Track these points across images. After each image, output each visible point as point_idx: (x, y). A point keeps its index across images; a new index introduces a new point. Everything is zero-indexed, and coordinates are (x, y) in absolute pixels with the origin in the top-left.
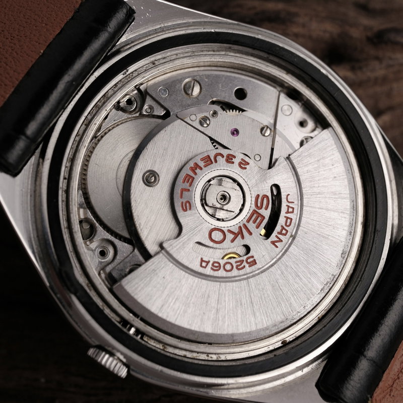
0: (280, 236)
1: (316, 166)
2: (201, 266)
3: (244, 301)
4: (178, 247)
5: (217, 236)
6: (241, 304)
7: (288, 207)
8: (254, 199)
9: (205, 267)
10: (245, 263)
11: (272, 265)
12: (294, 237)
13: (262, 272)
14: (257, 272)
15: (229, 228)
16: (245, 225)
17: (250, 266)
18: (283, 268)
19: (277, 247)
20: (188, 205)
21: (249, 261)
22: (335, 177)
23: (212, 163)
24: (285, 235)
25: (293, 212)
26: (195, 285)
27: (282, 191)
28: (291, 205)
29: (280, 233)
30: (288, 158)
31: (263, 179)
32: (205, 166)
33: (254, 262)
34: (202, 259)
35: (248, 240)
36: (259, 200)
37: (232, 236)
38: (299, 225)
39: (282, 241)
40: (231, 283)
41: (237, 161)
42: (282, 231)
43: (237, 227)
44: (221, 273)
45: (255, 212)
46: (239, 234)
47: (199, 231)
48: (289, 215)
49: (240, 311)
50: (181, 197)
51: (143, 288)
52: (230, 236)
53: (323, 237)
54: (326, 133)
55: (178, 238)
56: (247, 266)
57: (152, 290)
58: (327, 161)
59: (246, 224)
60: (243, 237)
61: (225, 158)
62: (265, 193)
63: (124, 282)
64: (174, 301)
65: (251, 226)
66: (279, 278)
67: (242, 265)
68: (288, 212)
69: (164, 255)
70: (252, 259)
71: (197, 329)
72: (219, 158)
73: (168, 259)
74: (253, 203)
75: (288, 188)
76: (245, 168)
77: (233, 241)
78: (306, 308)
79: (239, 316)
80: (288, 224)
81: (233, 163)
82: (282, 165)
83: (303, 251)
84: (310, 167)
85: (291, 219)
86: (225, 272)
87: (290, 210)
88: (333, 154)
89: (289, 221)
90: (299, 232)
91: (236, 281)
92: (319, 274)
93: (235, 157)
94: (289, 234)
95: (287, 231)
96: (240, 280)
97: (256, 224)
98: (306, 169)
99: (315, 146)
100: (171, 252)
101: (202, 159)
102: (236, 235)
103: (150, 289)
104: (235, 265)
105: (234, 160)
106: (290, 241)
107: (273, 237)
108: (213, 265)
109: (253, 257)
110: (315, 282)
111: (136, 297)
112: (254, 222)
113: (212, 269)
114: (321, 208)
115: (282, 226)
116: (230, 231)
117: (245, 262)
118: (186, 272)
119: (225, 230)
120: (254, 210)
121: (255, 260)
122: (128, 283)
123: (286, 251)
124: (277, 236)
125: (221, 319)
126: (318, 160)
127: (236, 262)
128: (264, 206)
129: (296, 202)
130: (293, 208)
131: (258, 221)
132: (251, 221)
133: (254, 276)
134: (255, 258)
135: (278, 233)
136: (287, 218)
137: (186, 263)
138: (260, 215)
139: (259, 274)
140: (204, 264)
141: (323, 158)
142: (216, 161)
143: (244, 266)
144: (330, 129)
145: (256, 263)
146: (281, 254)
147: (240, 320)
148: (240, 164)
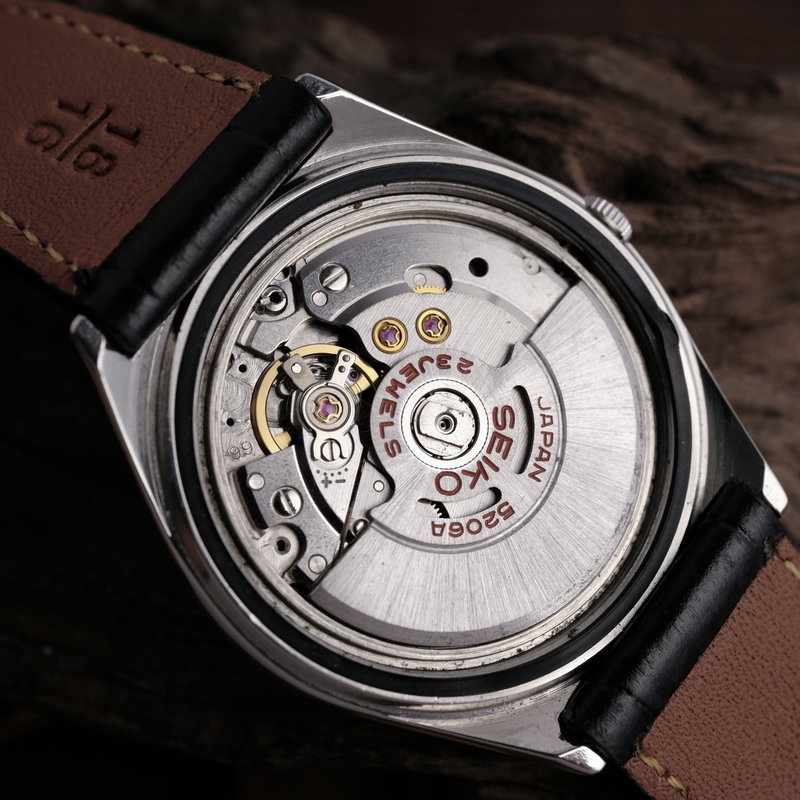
0: (540, 463)
1: (572, 345)
2: (434, 534)
3: (508, 572)
4: (394, 513)
5: (448, 483)
6: (504, 578)
7: (544, 416)
8: (490, 416)
9: (441, 535)
10: (497, 516)
11: (538, 510)
12: (560, 460)
13: (525, 523)
14: (517, 524)
15: (464, 468)
16: (485, 458)
17: (505, 519)
18: (554, 510)
19: (539, 480)
20: (395, 445)
21: (502, 510)
22: (603, 356)
23: (418, 374)
24: (547, 459)
25: (552, 423)
26: (431, 565)
27: (529, 394)
28: (546, 413)
29: (540, 459)
30: (527, 341)
31: (498, 382)
32: (409, 381)
33: (511, 511)
34: (433, 523)
35: (495, 480)
36: (499, 415)
37: (470, 479)
38: (564, 441)
39: (544, 470)
40: (483, 550)
41: (454, 363)
42: (541, 454)
43: (475, 462)
44: (466, 537)
45: (495, 435)
46: (480, 472)
47: (421, 481)
48: (547, 429)
49: (504, 589)
50: (383, 436)
51: (355, 587)
52: (467, 480)
53: (603, 450)
54: (576, 291)
55: (392, 500)
56: (501, 518)
57: (369, 586)
58: (586, 334)
59: (487, 456)
60: (486, 477)
61: (435, 362)
62: (506, 403)
63: (326, 584)
64: (404, 595)
65: (495, 457)
66: (551, 525)
67: (495, 520)
68: (544, 425)
69: (375, 529)
70: (506, 508)
71: (448, 630)
72: (427, 364)
73: (383, 534)
74: (491, 421)
75: (538, 389)
76: (469, 372)
77: (472, 486)
78: (599, 561)
79: (505, 595)
80: (548, 442)
81: (449, 367)
82: (521, 355)
83: (578, 478)
84: (564, 349)
85: (552, 434)
86: (470, 535)
87: (548, 420)
88: (594, 322)
89: (548, 437)
90: (567, 452)
91: (490, 545)
92: (609, 508)
93: (450, 358)
94: (553, 457)
95: (549, 454)
96: (495, 542)
97: (502, 452)
98: (557, 353)
99: (564, 315)
100: (386, 523)
101: (402, 372)
102: (475, 476)
103: (366, 585)
104: (483, 522)
105: (449, 362)
106: (556, 467)
107: (531, 468)
108: (451, 528)
109: (507, 503)
110: (605, 521)
111: (348, 602)
112: (498, 450)
113: (451, 535)
114: (592, 408)
115: (540, 448)
116: (465, 472)
117: (497, 514)
118: (414, 548)
119: (458, 471)
120: (495, 433)
121: (511, 508)
122: (331, 585)
123: (554, 483)
124: (535, 465)
125: (479, 606)
126: (573, 336)
127: (484, 517)
128: (508, 423)
129: (553, 407)
130: (551, 417)
131: (504, 447)
132: (494, 450)
133: (513, 532)
134: (510, 504)
135: (537, 459)
136: (545, 434)
137: (408, 533)
138: (504, 438)
139: (520, 527)
140: (438, 530)
141: (580, 331)
142: (423, 370)
143: (498, 520)
144: (581, 283)
145: (514, 512)
146: (547, 490)
147: (507, 602)
148: (459, 367)
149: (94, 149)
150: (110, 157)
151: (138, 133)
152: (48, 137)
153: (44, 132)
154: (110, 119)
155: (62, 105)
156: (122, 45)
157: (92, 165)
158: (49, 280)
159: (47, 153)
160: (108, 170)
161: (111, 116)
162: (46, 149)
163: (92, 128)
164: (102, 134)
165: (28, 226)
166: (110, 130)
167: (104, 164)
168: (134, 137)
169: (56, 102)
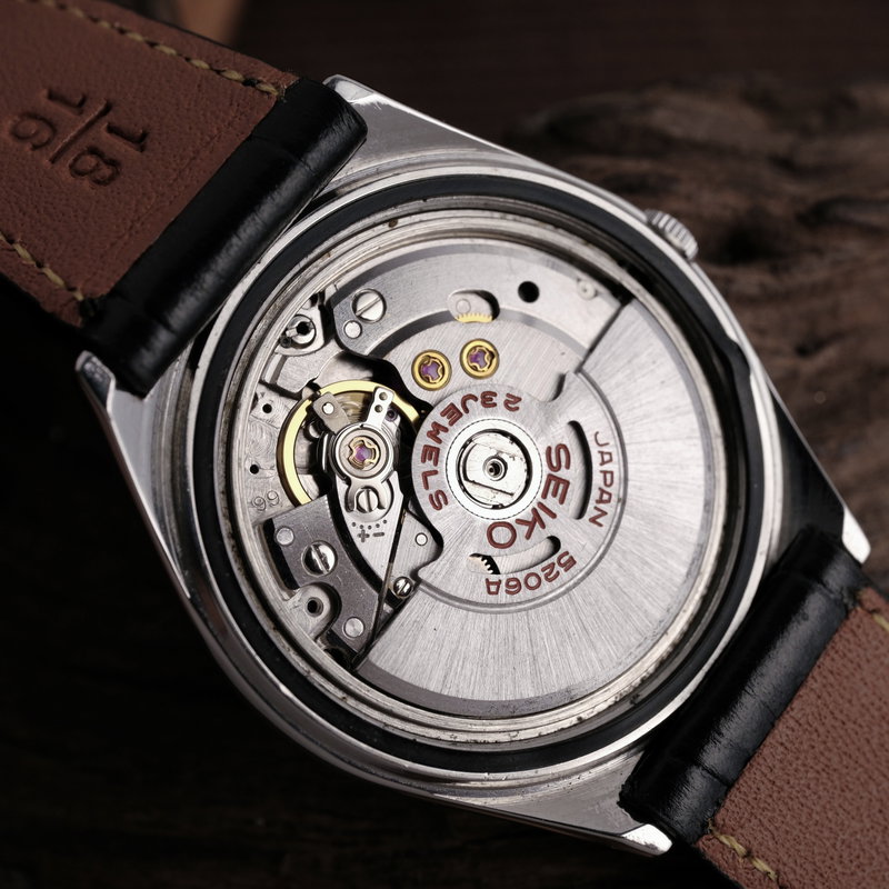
0: (601, 506)
1: (628, 371)
2: (489, 592)
3: (572, 629)
4: (444, 573)
5: (502, 535)
6: (569, 636)
7: (602, 453)
8: (544, 457)
9: (497, 593)
10: (557, 568)
11: (601, 558)
12: (623, 501)
13: (588, 574)
14: (580, 576)
15: (518, 517)
16: (540, 505)
17: (566, 571)
18: (619, 556)
19: (600, 525)
20: (440, 497)
21: (562, 561)
22: (663, 382)
23: (461, 415)
24: (609, 501)
25: (611, 460)
26: (487, 627)
27: (585, 429)
28: (605, 449)
29: (600, 501)
30: (579, 370)
31: (549, 419)
32: (451, 424)
33: (572, 562)
34: (487, 580)
35: (553, 528)
36: (553, 456)
37: (526, 528)
38: (626, 479)
39: (606, 513)
40: (544, 607)
41: (500, 400)
42: (601, 496)
43: (529, 509)
44: (525, 594)
45: (550, 478)
46: (535, 521)
47: (471, 535)
48: (607, 467)
49: (569, 648)
50: (427, 487)
51: (406, 657)
52: (522, 530)
53: (670, 487)
54: (630, 311)
55: (441, 558)
56: (562, 570)
57: (421, 656)
58: (643, 358)
59: (543, 501)
60: (543, 526)
61: (480, 400)
62: (559, 442)
63: (374, 655)
64: (461, 663)
65: (551, 502)
66: (617, 574)
67: (555, 572)
68: (603, 463)
69: (423, 591)
70: (566, 558)
71: (510, 698)
72: (470, 403)
73: (433, 597)
74: (545, 463)
75: (594, 424)
76: (517, 409)
77: (528, 536)
78: (671, 610)
79: (571, 655)
80: (608, 482)
81: (495, 405)
82: (573, 386)
83: (643, 519)
84: (620, 377)
85: (612, 473)
86: (529, 591)
87: (607, 457)
88: (651, 345)
89: (608, 476)
90: (630, 491)
91: (551, 600)
92: (679, 551)
93: (495, 395)
94: (614, 498)
95: (610, 495)
96: (557, 597)
97: (558, 496)
98: (613, 382)
99: (618, 338)
100: (435, 584)
101: (443, 414)
102: (531, 525)
103: (418, 654)
104: (542, 575)
105: (495, 400)
106: (619, 510)
107: (591, 511)
108: (507, 585)
109: (567, 553)
110: (675, 566)
111: (398, 675)
112: (555, 495)
113: (507, 592)
114: (655, 441)
115: (600, 489)
116: (519, 521)
117: (557, 565)
118: (468, 610)
119: (512, 521)
120: (550, 476)
121: (572, 557)
122: (379, 657)
123: (617, 527)
124: (596, 508)
125: (543, 669)
126: (630, 362)
127: (543, 570)
128: (563, 464)
129: (612, 443)
130: (610, 454)
131: (560, 491)
132: (549, 495)
133: (576, 585)
134: (571, 553)
135: (598, 502)
136: (605, 473)
137: (460, 594)
138: (559, 480)
139: (583, 578)
140: (493, 588)
141: (636, 355)
142: (467, 411)
143: (558, 573)
144: (634, 302)
145: (575, 562)
146: (610, 536)
147: (573, 662)
148: (506, 404)
149: (93, 151)
150: (113, 163)
151: (144, 136)
152: (36, 133)
153: (32, 126)
154: (110, 117)
155: (52, 96)
156: (122, 31)
157: (91, 172)
158: (48, 308)
159: (37, 153)
160: (112, 178)
161: (111, 113)
162: (35, 147)
163: (90, 125)
164: (101, 135)
165: (19, 240)
166: (111, 129)
167: (106, 171)
168: (140, 141)
169: (45, 92)
